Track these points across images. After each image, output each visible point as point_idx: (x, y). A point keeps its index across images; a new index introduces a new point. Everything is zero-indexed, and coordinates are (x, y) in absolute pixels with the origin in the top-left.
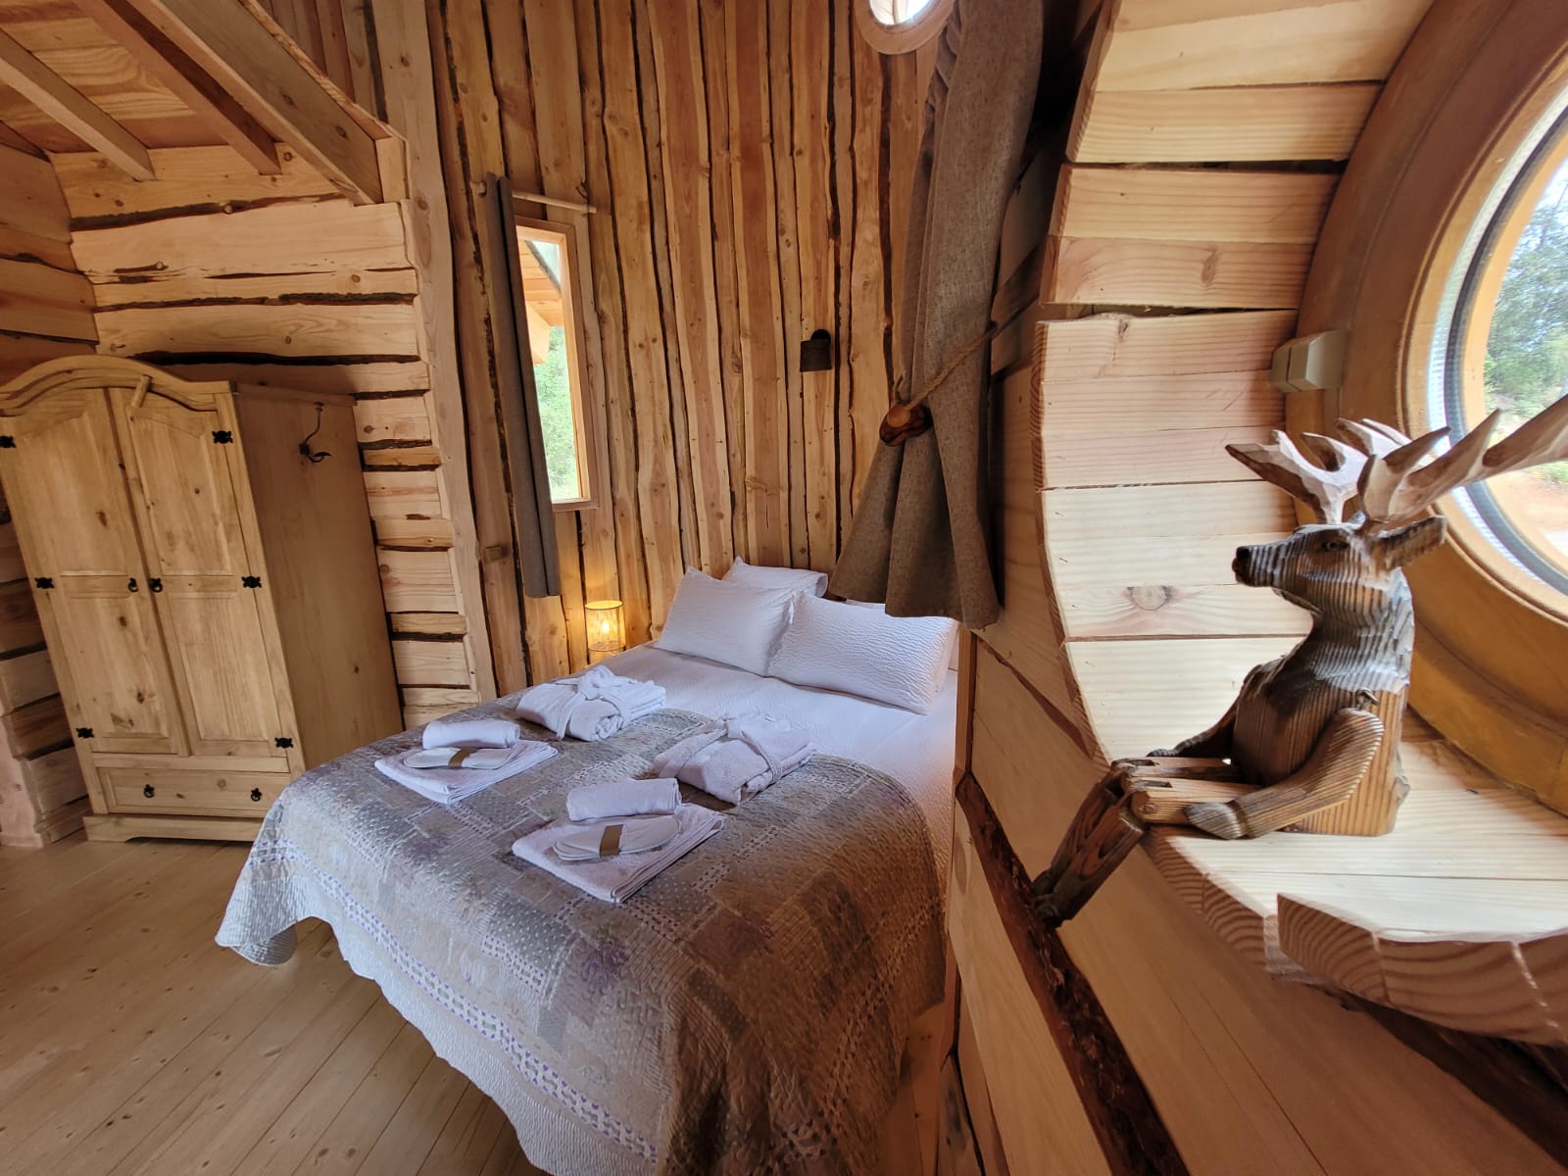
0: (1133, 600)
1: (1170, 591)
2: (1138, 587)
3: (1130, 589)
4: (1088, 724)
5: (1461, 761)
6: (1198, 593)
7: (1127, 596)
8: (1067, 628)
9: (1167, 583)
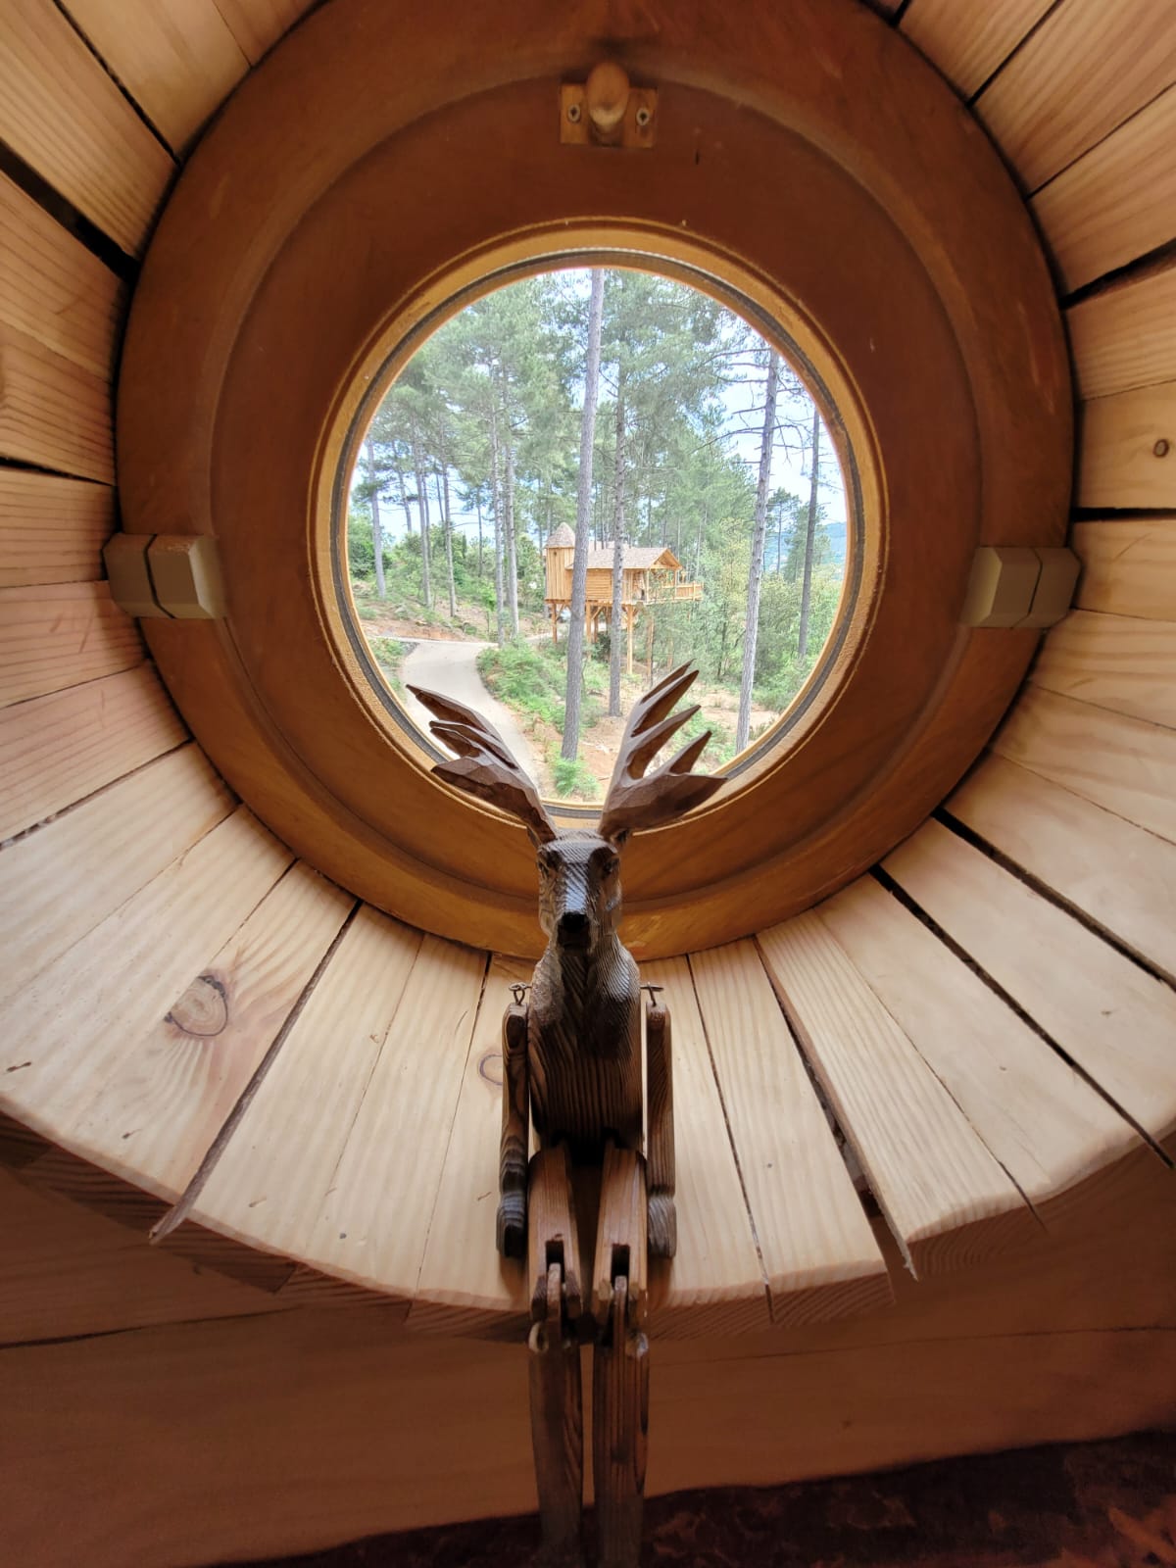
0: (190, 1034)
1: (212, 977)
2: (176, 1006)
3: (169, 1018)
4: (348, 1285)
5: (521, 965)
6: (239, 954)
7: (177, 1036)
8: (160, 1186)
9: (198, 969)
